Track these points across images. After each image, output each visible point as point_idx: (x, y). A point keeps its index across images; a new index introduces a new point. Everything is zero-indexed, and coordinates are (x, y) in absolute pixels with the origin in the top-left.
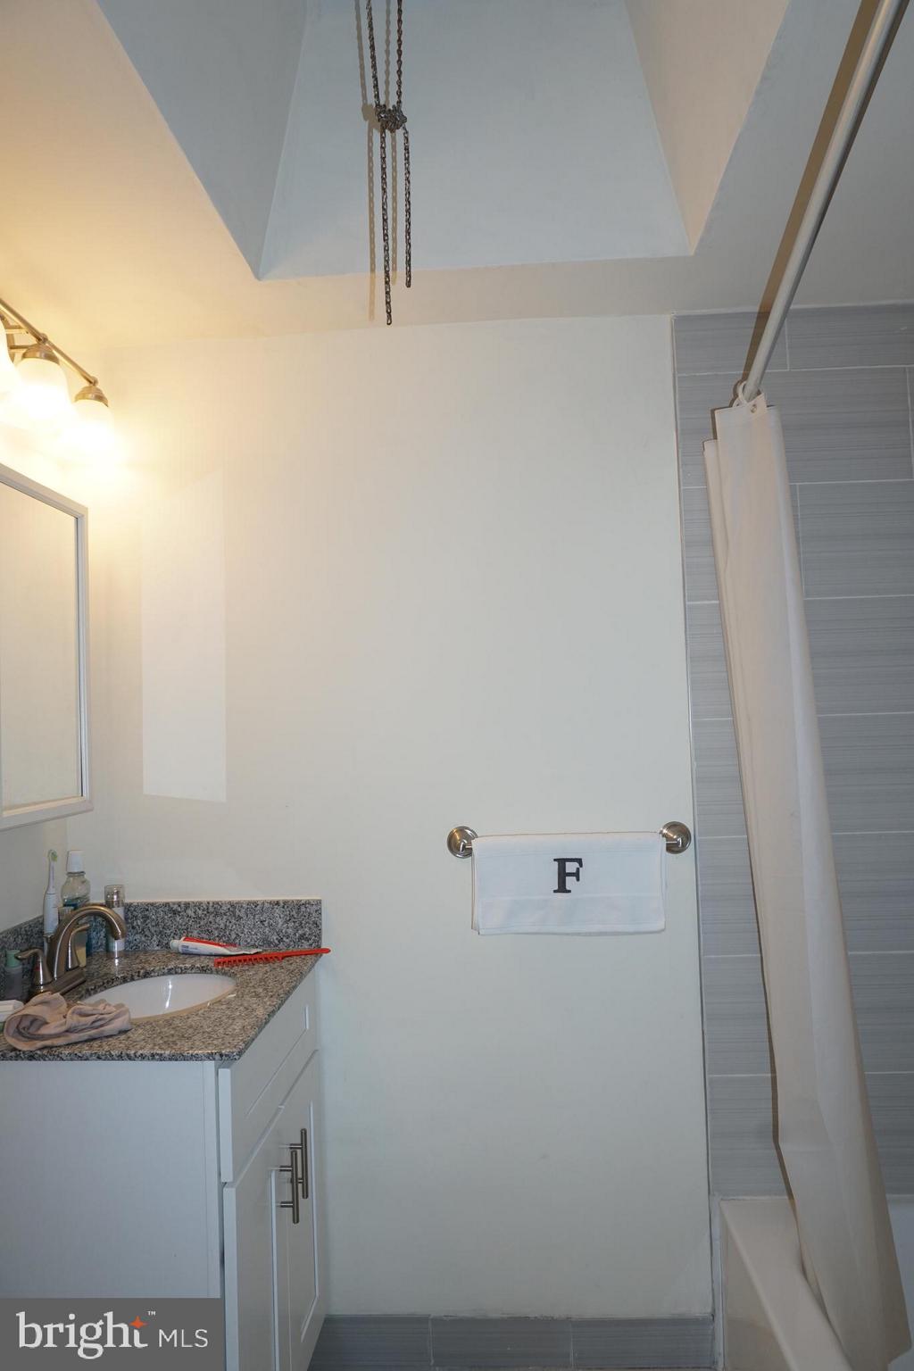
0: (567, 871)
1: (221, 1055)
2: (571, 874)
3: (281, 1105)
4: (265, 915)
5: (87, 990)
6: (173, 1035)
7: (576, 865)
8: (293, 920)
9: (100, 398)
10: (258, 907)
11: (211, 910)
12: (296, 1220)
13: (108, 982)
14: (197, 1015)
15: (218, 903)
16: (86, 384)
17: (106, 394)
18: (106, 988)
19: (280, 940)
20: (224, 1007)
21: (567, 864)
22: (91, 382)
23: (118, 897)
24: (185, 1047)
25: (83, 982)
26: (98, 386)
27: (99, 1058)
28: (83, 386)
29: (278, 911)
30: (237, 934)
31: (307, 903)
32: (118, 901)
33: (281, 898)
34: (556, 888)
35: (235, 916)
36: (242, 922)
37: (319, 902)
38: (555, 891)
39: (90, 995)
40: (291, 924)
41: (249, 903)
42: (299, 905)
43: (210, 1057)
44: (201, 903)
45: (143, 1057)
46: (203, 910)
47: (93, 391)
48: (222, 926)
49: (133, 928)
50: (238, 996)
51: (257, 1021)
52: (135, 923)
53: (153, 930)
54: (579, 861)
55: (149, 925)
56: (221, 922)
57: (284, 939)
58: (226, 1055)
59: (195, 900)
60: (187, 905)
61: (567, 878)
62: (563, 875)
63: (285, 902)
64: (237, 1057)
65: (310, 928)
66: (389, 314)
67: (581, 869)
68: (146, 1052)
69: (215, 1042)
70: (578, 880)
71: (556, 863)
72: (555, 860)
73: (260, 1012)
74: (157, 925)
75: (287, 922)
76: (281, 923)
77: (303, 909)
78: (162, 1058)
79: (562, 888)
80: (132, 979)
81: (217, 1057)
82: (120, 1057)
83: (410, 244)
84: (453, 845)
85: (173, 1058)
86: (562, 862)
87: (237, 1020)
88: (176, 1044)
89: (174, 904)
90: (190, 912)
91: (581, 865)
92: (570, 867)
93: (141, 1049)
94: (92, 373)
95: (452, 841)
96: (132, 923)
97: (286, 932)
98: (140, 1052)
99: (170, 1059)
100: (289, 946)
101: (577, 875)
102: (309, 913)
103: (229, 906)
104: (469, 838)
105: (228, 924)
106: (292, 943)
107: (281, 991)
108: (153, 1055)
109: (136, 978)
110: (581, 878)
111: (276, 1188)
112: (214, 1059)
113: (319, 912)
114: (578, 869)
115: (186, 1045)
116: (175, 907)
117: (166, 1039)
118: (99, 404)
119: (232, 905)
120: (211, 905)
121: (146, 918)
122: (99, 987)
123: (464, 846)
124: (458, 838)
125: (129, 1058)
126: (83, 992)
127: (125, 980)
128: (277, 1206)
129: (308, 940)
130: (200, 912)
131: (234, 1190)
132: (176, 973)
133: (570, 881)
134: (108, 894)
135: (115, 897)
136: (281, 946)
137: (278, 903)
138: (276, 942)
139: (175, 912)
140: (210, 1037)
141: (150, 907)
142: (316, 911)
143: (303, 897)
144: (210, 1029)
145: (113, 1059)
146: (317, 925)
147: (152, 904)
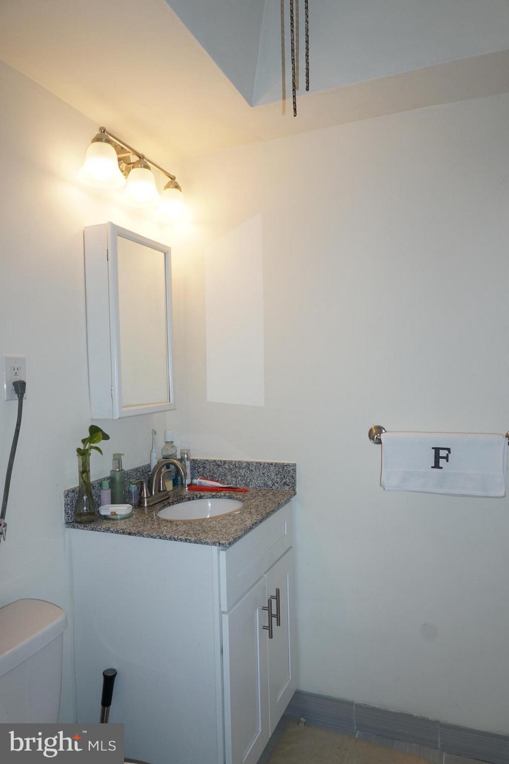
0: (440, 455)
1: (219, 544)
2: (443, 458)
3: (264, 574)
4: (265, 470)
5: (169, 503)
6: (199, 530)
7: (447, 452)
8: (280, 473)
9: (177, 187)
10: (261, 466)
11: (237, 465)
12: (271, 636)
13: (180, 500)
14: (216, 521)
15: (240, 462)
16: (170, 180)
17: (180, 184)
18: (179, 502)
19: (273, 485)
20: (231, 518)
21: (441, 451)
22: (172, 179)
23: (187, 455)
24: (202, 536)
25: (168, 498)
26: (176, 181)
27: (160, 538)
28: (168, 181)
29: (272, 468)
30: (251, 480)
31: (288, 465)
32: (187, 458)
33: (274, 461)
34: (433, 465)
35: (249, 469)
36: (253, 473)
37: (295, 465)
38: (432, 467)
39: (170, 505)
40: (279, 476)
41: (257, 463)
42: (283, 466)
43: (214, 544)
44: (232, 461)
45: (181, 540)
46: (233, 465)
47: (173, 183)
48: (243, 474)
49: (198, 472)
50: (240, 513)
51: (245, 527)
52: (199, 470)
53: (208, 474)
54: (449, 450)
55: (206, 472)
56: (243, 472)
57: (275, 484)
58: (222, 544)
59: (230, 459)
60: (225, 462)
61: (440, 459)
62: (437, 458)
63: (276, 464)
64: (228, 546)
65: (289, 479)
66: (295, 110)
67: (449, 455)
68: (183, 538)
69: (218, 536)
70: (447, 461)
71: (434, 450)
72: (433, 448)
73: (249, 523)
74: (210, 472)
75: (277, 475)
76: (273, 476)
77: (285, 468)
78: (190, 542)
79: (437, 466)
80: (193, 499)
81: (218, 544)
82: (170, 539)
83: (308, 63)
84: (371, 436)
85: (195, 542)
86: (437, 450)
87: (235, 526)
88: (199, 535)
89: (218, 461)
90: (226, 466)
91: (450, 452)
92: (443, 453)
93: (181, 535)
94: (172, 174)
95: (371, 434)
96: (198, 470)
97: (276, 480)
98: (180, 537)
99: (195, 543)
100: (278, 488)
101: (447, 458)
102: (289, 471)
103: (246, 464)
104: (381, 433)
105: (246, 473)
106: (279, 486)
107: (264, 512)
108: (186, 540)
109: (195, 498)
110: (449, 460)
111: (259, 618)
112: (216, 545)
113: (294, 470)
114: (447, 454)
115: (204, 535)
116: (219, 463)
117: (195, 532)
118: (177, 190)
119: (248, 463)
120: (237, 462)
121: (204, 467)
122: (175, 502)
123: (376, 437)
124: (374, 432)
125: (175, 540)
126: (166, 503)
127: (189, 499)
128: (259, 628)
129: (288, 485)
130: (231, 466)
131: (227, 616)
132: (216, 498)
133: (442, 462)
134: (182, 453)
135: (186, 456)
136: (274, 487)
137: (272, 464)
138: (271, 485)
139: (219, 466)
140: (217, 533)
141: (206, 462)
142: (293, 470)
143: (286, 462)
144: (219, 529)
145: (167, 540)
146: (293, 477)
147: (207, 461)
